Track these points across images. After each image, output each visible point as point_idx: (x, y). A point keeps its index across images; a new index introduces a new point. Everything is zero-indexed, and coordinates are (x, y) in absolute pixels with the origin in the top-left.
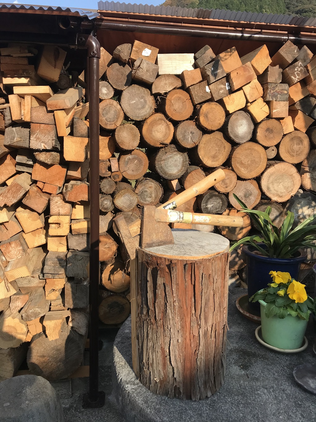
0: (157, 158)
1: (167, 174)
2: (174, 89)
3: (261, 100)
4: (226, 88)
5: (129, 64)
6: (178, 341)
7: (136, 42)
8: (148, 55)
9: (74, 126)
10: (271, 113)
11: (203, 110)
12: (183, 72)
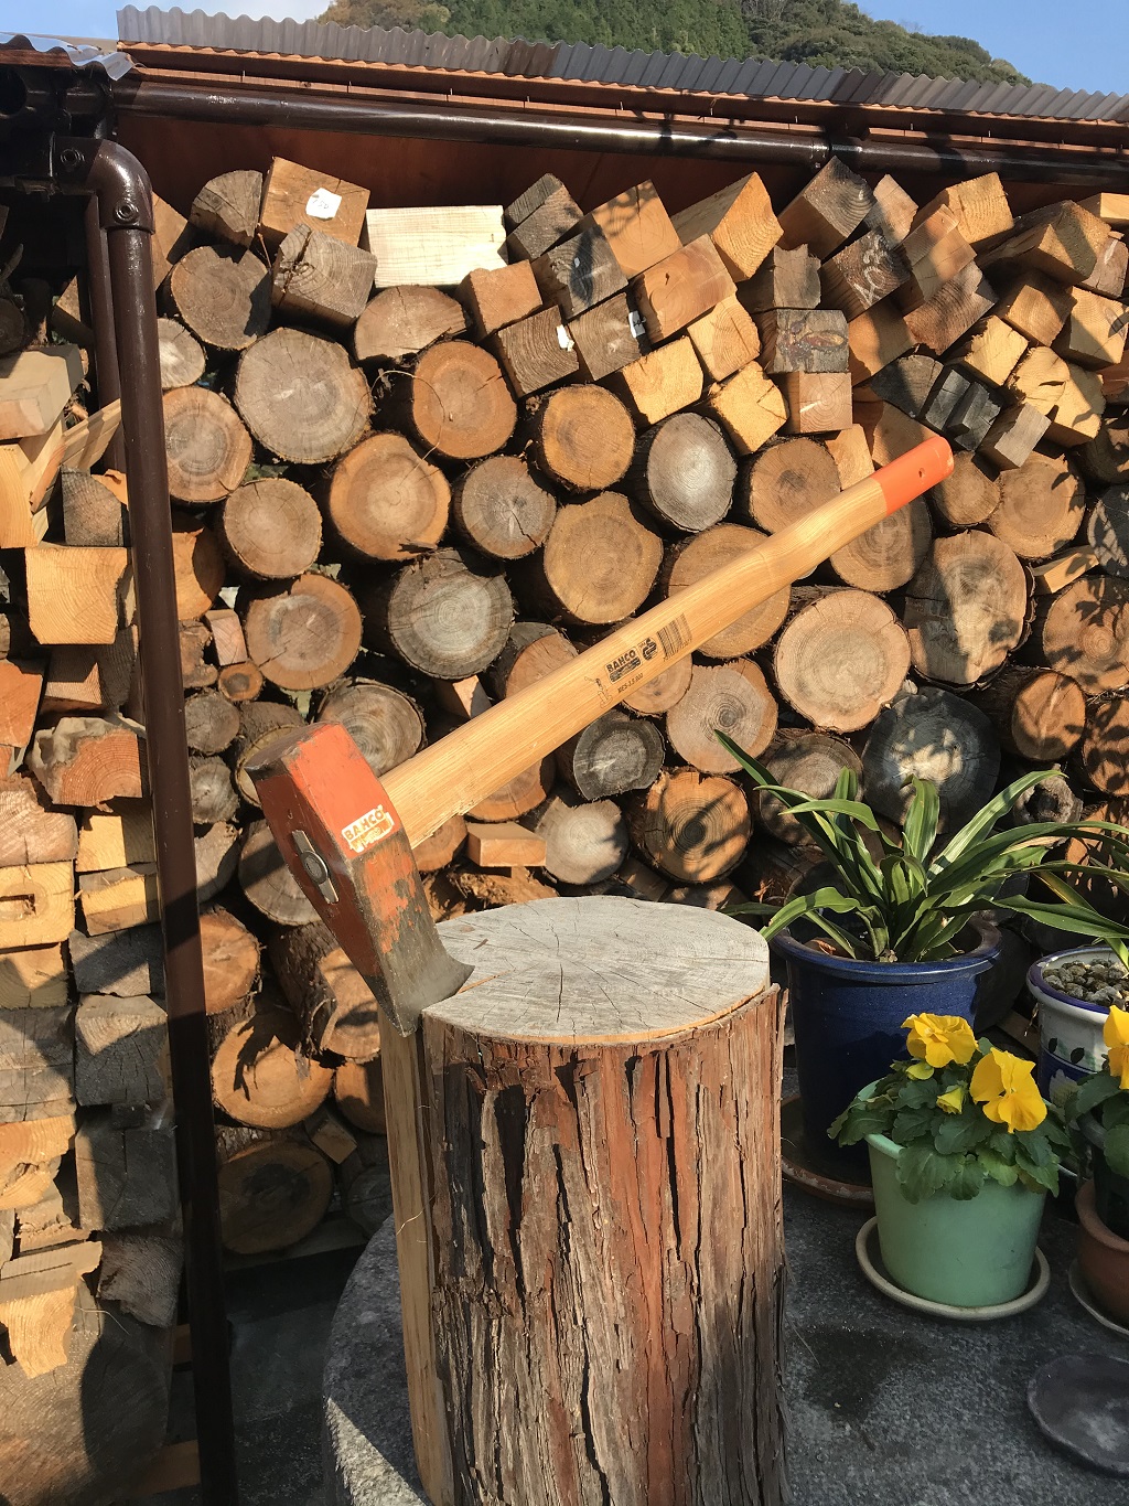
0: (393, 602)
1: (437, 659)
2: (440, 340)
3: (754, 371)
4: (630, 332)
5: (256, 248)
6: (618, 1367)
7: (281, 166)
8: (331, 213)
9: (65, 505)
10: (795, 415)
11: (554, 417)
12: (468, 277)
